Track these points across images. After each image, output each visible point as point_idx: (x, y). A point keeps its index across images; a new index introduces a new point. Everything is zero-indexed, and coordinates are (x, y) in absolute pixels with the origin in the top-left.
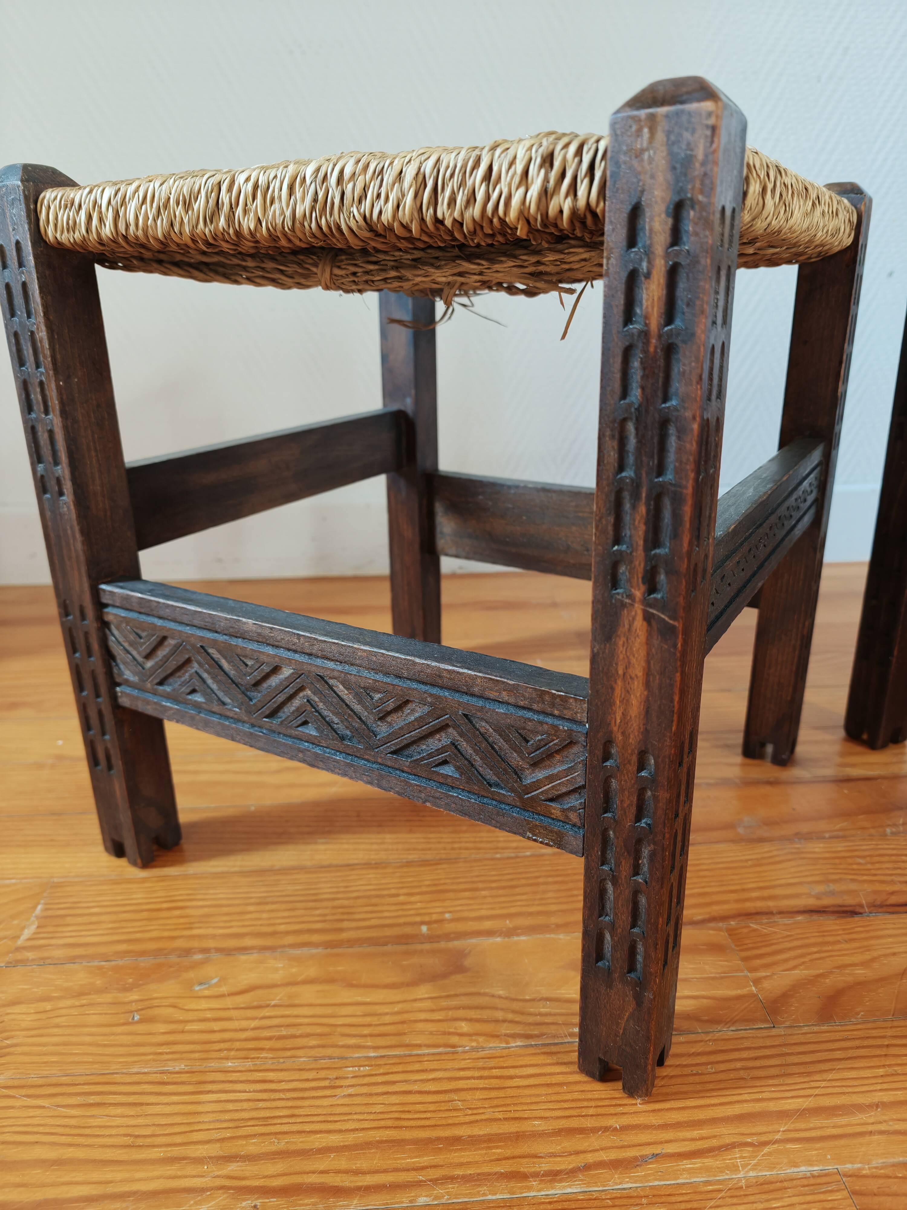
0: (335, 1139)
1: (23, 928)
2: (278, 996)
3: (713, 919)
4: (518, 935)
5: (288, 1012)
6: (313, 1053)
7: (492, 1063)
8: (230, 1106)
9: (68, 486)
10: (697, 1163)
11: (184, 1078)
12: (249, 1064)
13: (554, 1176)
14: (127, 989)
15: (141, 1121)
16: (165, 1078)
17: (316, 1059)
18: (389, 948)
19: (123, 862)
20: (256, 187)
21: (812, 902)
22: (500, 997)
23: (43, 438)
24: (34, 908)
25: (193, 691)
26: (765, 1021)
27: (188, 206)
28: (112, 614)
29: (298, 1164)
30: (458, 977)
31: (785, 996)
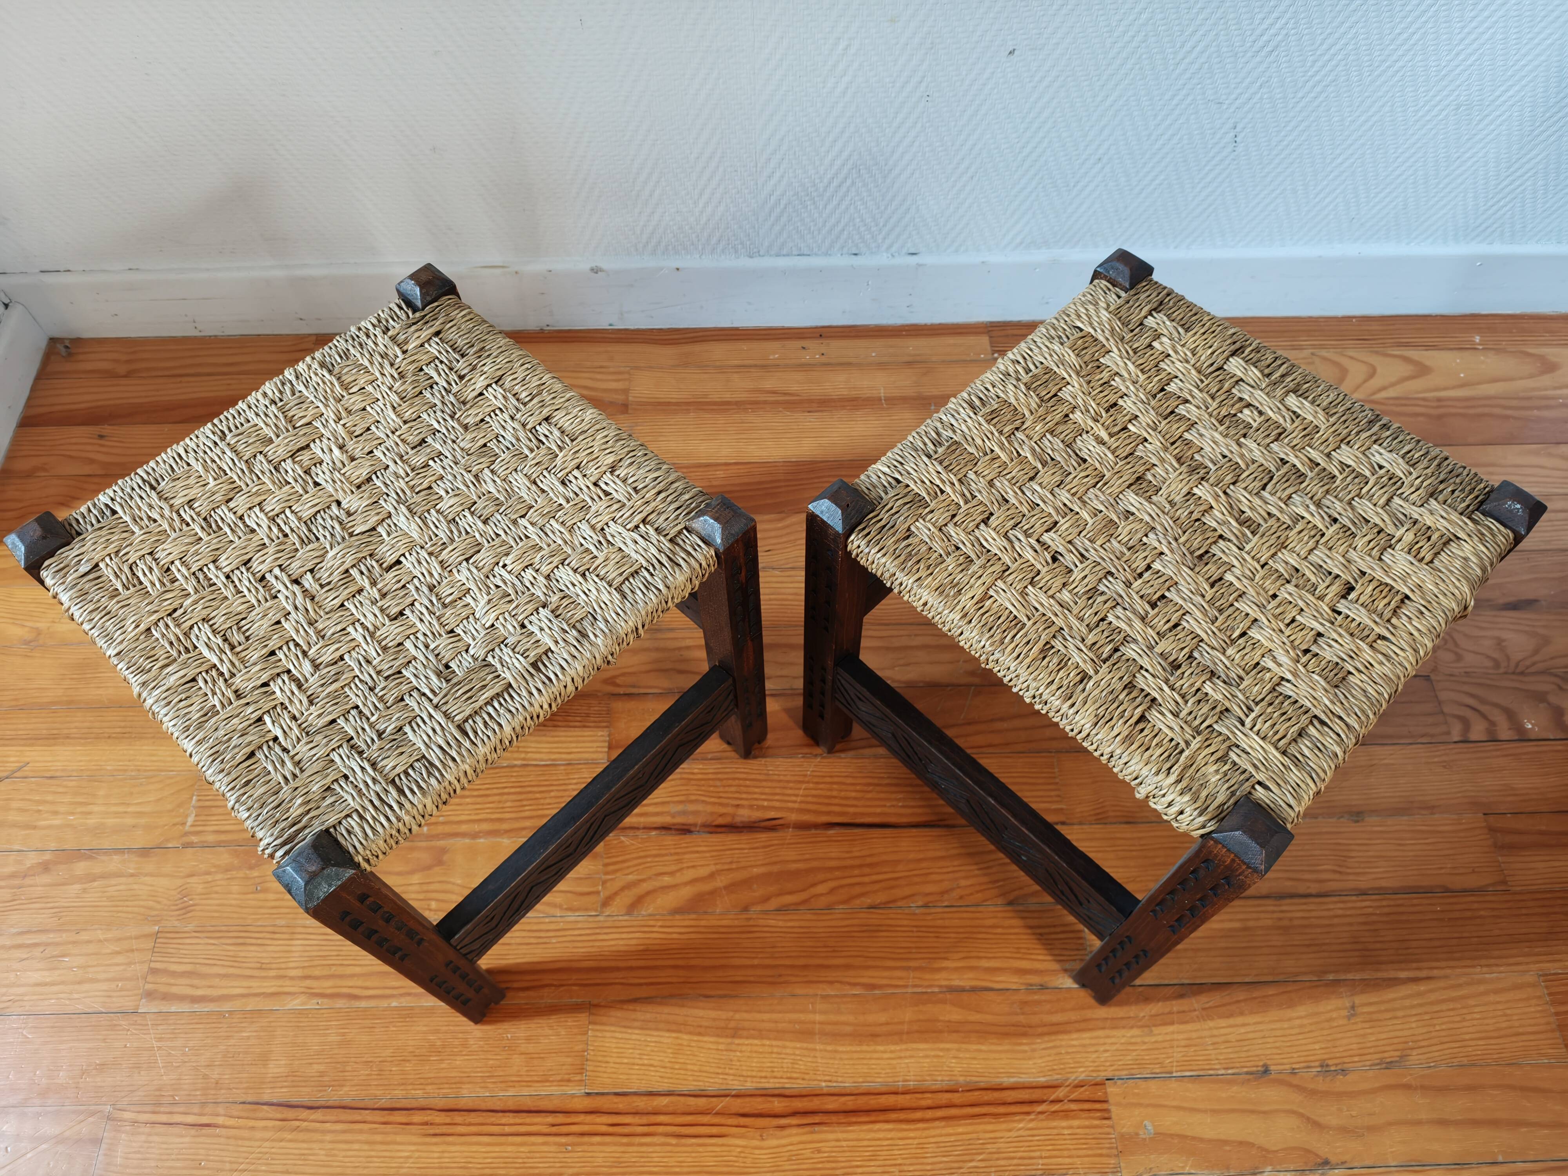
0: (358, 970)
1: (187, 816)
4: (480, 837)
8: (308, 948)
11: (284, 930)
14: (251, 868)
15: (264, 955)
21: (667, 820)
22: (458, 885)
24: (191, 798)
26: (596, 910)
29: (339, 982)
30: (437, 869)
31: (616, 894)
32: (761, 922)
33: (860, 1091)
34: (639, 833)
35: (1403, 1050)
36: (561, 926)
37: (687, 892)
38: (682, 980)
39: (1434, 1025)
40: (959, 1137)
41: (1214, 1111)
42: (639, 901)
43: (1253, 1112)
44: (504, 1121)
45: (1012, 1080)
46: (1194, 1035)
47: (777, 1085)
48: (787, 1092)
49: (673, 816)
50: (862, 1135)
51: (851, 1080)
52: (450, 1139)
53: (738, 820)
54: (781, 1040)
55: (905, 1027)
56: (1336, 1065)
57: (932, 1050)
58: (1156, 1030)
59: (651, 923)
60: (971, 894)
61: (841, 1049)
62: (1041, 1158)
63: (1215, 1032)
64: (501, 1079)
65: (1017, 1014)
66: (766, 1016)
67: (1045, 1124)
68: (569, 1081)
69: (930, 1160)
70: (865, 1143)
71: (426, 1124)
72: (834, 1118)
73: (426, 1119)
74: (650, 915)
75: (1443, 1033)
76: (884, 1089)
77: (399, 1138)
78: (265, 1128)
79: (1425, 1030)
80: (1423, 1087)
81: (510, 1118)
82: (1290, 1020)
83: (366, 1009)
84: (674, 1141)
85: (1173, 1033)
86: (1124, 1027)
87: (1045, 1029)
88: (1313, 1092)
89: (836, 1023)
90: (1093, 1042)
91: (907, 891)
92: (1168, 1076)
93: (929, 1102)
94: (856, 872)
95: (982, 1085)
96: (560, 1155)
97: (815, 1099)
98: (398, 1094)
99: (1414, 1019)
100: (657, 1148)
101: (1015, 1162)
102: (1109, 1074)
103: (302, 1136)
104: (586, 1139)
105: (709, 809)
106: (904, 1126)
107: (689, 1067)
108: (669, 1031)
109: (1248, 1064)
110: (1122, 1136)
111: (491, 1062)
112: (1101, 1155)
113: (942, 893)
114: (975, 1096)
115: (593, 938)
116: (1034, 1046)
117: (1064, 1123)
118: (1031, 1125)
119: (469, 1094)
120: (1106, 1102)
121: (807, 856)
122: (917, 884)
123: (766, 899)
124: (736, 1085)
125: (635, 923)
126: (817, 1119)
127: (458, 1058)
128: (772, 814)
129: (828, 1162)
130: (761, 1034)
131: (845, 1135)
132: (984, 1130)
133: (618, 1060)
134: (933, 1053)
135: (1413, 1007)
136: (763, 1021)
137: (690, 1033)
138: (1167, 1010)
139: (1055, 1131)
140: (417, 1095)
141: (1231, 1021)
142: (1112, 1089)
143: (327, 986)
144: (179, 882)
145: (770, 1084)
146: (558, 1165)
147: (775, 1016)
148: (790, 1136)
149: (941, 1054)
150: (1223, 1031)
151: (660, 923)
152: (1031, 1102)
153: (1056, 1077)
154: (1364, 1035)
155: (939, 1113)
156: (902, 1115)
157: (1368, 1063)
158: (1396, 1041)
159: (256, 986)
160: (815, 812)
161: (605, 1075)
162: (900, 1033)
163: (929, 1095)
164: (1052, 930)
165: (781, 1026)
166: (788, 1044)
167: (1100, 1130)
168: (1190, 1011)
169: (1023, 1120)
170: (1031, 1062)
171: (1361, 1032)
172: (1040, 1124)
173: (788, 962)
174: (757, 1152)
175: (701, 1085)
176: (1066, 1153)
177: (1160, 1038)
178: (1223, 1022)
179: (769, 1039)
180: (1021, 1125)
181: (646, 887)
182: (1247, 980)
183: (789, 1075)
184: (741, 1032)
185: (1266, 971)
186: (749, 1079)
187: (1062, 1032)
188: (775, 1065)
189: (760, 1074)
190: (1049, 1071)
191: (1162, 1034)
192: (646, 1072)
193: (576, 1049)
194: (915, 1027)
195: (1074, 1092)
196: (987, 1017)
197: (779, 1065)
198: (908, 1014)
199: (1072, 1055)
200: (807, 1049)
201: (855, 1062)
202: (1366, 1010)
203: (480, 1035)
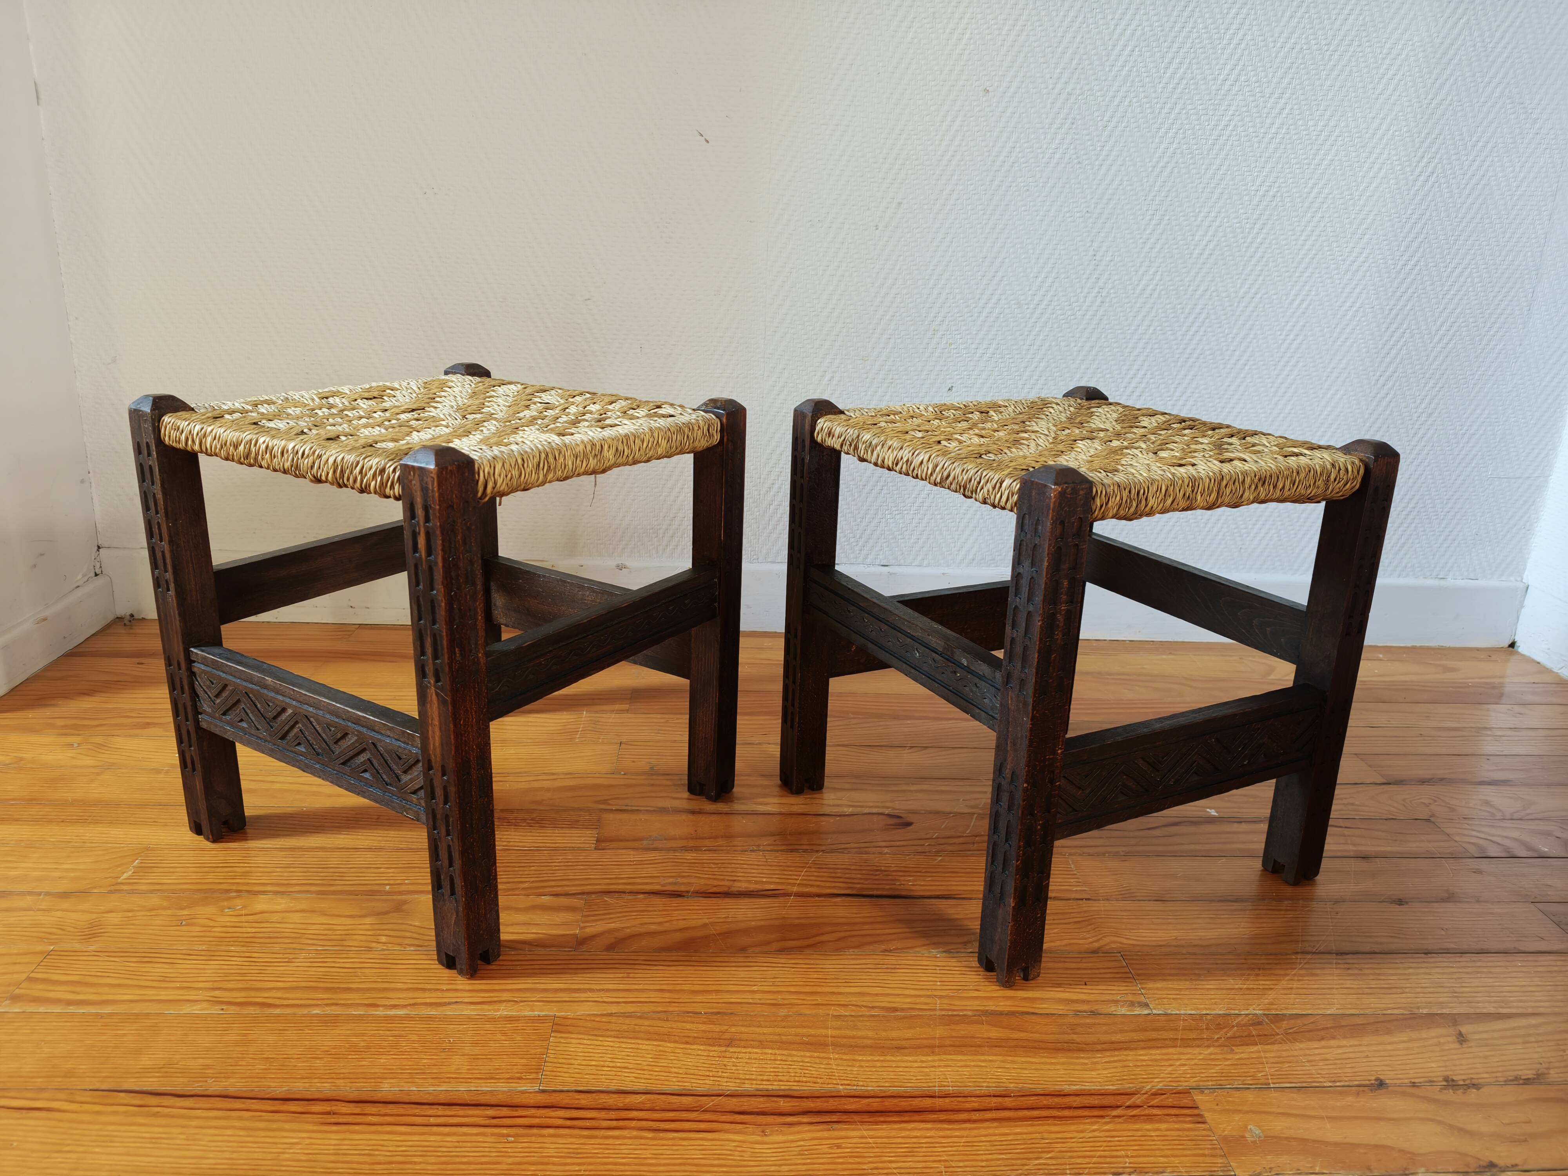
0: (280, 985)
1: (123, 873)
2: (275, 917)
3: (583, 893)
5: (278, 925)
6: (285, 946)
7: (391, 957)
8: (225, 967)
9: (172, 586)
10: (479, 1007)
11: (203, 953)
12: (244, 949)
13: (394, 1006)
14: (182, 908)
15: (170, 971)
16: (191, 952)
17: (286, 949)
18: (359, 897)
19: (201, 838)
20: (267, 447)
21: (658, 888)
23: (159, 555)
24: (134, 861)
25: (242, 720)
26: (571, 947)
27: (236, 447)
28: (198, 667)
29: (253, 994)
31: (596, 936)
32: (762, 959)
33: (887, 1094)
34: (623, 895)
35: (1538, 1069)
37: (678, 936)
38: (667, 1000)
40: (1019, 1137)
41: (1331, 1118)
42: (621, 941)
43: (1380, 1119)
44: (430, 1112)
45: (1075, 1088)
46: (1285, 1054)
47: (783, 1087)
48: (796, 1094)
49: (663, 886)
50: (893, 1133)
51: (875, 1084)
52: (357, 1128)
53: (733, 889)
54: (786, 1049)
55: (937, 1042)
56: (1464, 1080)
58: (1238, 1049)
59: (634, 957)
61: (860, 1058)
62: (1127, 1156)
63: (1308, 1052)
64: (434, 1076)
65: (1069, 1034)
66: (766, 1030)
67: (1124, 1126)
68: (520, 1079)
69: (984, 1157)
70: (899, 1140)
71: (329, 1113)
72: (856, 1118)
73: (328, 1109)
74: (633, 952)
76: (916, 1093)
77: (287, 1126)
78: (115, 1113)
79: (1554, 1054)
81: (440, 1111)
82: (1393, 1043)
83: (279, 1016)
84: (650, 1135)
85: (1257, 1052)
86: (1198, 1046)
88: (1446, 1103)
89: (853, 1037)
90: (1165, 1057)
92: (1265, 1087)
93: (975, 1105)
94: (867, 927)
95: (1039, 1091)
96: (498, 1145)
97: (831, 1100)
98: (299, 1087)
99: (1536, 1045)
100: (629, 1141)
101: (1094, 1160)
102: (1192, 1083)
103: (160, 1121)
104: (535, 1131)
105: (703, 882)
106: (946, 1126)
107: (673, 1070)
108: (648, 1039)
109: (1358, 1078)
110: (1225, 1139)
111: (425, 1061)
112: (1204, 1155)
113: (965, 942)
114: (1031, 1101)
115: (566, 967)
116: (1096, 1060)
117: (1148, 1126)
118: (1107, 1127)
119: (388, 1088)
120: (1197, 1108)
121: (811, 915)
122: (934, 935)
123: (766, 943)
124: (731, 1086)
125: (615, 957)
126: (835, 1118)
127: (383, 1057)
128: (772, 887)
129: (851, 1157)
130: (762, 1044)
131: (871, 1133)
132: (1050, 1131)
133: (585, 1063)
134: (972, 1064)
136: (764, 1034)
137: (675, 1042)
138: (1246, 1034)
139: (1140, 1133)
140: (325, 1087)
141: (1323, 1043)
142: (1198, 1097)
143: (239, 996)
144: (94, 916)
145: (775, 1086)
146: (494, 1154)
147: (778, 1030)
148: (799, 1132)
149: (983, 1064)
150: (1317, 1051)
151: (644, 958)
152: (1103, 1107)
153: (1127, 1086)
154: (1486, 1057)
155: (989, 1115)
156: (943, 1116)
157: (1502, 1079)
158: (1525, 1062)
159: (151, 994)
160: (818, 886)
161: (567, 1075)
162: (932, 1047)
163: (973, 1099)
165: (786, 1038)
166: (795, 1053)
167: (1196, 1133)
168: (1272, 1035)
169: (1097, 1123)
170: (1093, 1073)
171: (1481, 1054)
172: (1118, 1127)
173: (792, 989)
174: (757, 1146)
175: (687, 1086)
176: (1158, 1153)
177: (1243, 1056)
178: (1316, 1044)
179: (772, 1049)
180: (1095, 1127)
181: (630, 932)
182: (1329, 1012)
183: (797, 1079)
184: (738, 1042)
185: (1349, 1006)
186: (747, 1082)
187: (1126, 1049)
188: (780, 1070)
189: (761, 1077)
190: (1118, 1080)
191: (1245, 1052)
192: (619, 1074)
193: (533, 1052)
194: (948, 1042)
195: (1153, 1099)
196: (1032, 1035)
197: (785, 1070)
198: (939, 1031)
199: (1143, 1068)
200: (818, 1057)
201: (878, 1069)
202: (1476, 1036)
203: (415, 1038)
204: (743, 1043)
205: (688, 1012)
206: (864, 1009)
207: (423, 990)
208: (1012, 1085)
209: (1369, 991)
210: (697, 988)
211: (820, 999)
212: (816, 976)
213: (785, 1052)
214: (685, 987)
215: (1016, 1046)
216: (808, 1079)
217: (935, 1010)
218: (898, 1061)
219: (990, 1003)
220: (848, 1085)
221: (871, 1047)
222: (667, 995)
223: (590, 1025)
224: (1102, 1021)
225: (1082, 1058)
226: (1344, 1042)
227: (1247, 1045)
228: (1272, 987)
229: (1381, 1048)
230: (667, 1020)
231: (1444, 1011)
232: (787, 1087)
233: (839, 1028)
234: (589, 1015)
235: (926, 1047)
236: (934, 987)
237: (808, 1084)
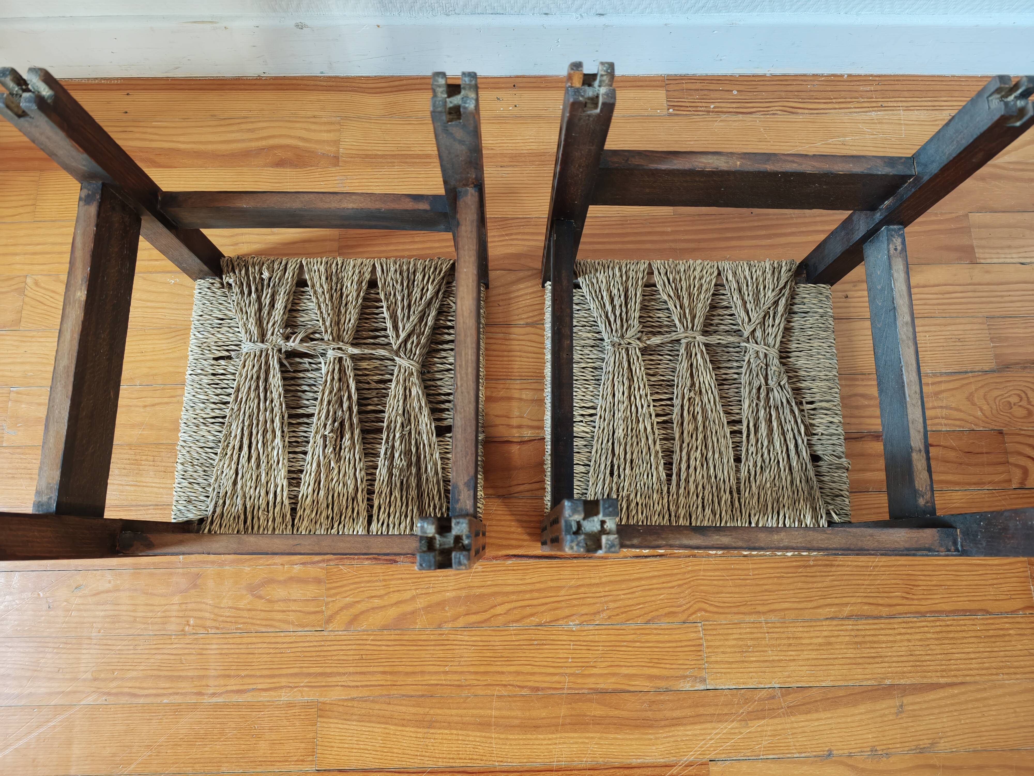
0: (135, 674)
2: (110, 598)
8: (95, 656)
10: (269, 693)
13: (214, 694)
22: (210, 605)
29: (120, 683)
30: (194, 591)
31: (337, 613)
32: (452, 637)
33: (525, 769)
34: (354, 563)
35: (934, 739)
36: (293, 639)
37: (393, 612)
38: (389, 683)
39: (960, 720)
42: (355, 619)
45: (639, 761)
46: (780, 727)
48: (469, 770)
51: (518, 761)
54: (465, 730)
55: (561, 721)
56: (883, 750)
57: (581, 738)
58: (750, 723)
59: (365, 637)
60: (618, 615)
61: (511, 737)
63: (795, 725)
64: (252, 759)
65: (646, 711)
66: (454, 712)
68: (303, 761)
74: (364, 630)
75: (966, 726)
76: (543, 768)
79: (952, 724)
80: (944, 767)
82: (852, 715)
83: (143, 705)
85: (763, 726)
86: (727, 721)
87: (666, 722)
88: (863, 771)
89: (508, 717)
90: (703, 732)
91: (567, 612)
92: (755, 759)
94: (528, 596)
95: (617, 765)
99: (946, 715)
102: (712, 757)
107: (395, 750)
108: (379, 723)
109: (817, 749)
111: (243, 746)
113: (595, 614)
114: (610, 773)
115: (319, 649)
116: (657, 736)
119: (227, 771)
121: (489, 583)
122: (574, 606)
123: (455, 618)
124: (430, 764)
125: (352, 637)
127: (218, 743)
130: (449, 725)
133: (341, 745)
134: (580, 740)
135: (946, 706)
136: (452, 715)
137: (396, 725)
138: (761, 708)
141: (809, 717)
142: (713, 768)
143: (113, 687)
145: (457, 763)
147: (461, 712)
149: (587, 741)
150: (801, 724)
151: (372, 638)
153: (672, 759)
154: (906, 728)
157: (907, 749)
158: (929, 732)
159: (57, 686)
161: (331, 757)
162: (556, 725)
163: (576, 772)
164: (679, 644)
165: (466, 719)
166: (470, 733)
168: (778, 709)
170: (654, 748)
171: (905, 725)
173: (472, 669)
175: (404, 764)
177: (753, 729)
178: (802, 717)
179: (457, 729)
181: (361, 607)
182: (824, 684)
183: (471, 757)
184: (435, 724)
185: (840, 678)
186: (440, 760)
187: (679, 725)
188: (461, 749)
189: (448, 756)
190: (667, 754)
191: (755, 725)
192: (363, 755)
193: (308, 736)
194: (568, 721)
195: (684, 770)
196: (623, 713)
197: (464, 749)
198: (563, 711)
199: (687, 742)
200: (485, 737)
201: (521, 747)
202: (911, 708)
203: (234, 725)
204: (438, 725)
205: (403, 695)
206: (518, 689)
207: (229, 676)
208: (601, 760)
209: (860, 661)
210: (409, 669)
211: (489, 679)
212: (488, 655)
213: (464, 732)
214: (400, 669)
215: (609, 724)
216: (477, 757)
217: (563, 689)
218: (535, 739)
219: (600, 680)
220: (502, 762)
221: (518, 726)
222: (389, 677)
223: (341, 709)
224: (671, 698)
225: (650, 734)
226: (822, 715)
227: (758, 719)
228: (796, 658)
229: (843, 720)
230: (389, 704)
231: (902, 682)
232: (464, 765)
233: (499, 709)
234: (339, 700)
235: (554, 725)
236: (566, 665)
237: (477, 761)
